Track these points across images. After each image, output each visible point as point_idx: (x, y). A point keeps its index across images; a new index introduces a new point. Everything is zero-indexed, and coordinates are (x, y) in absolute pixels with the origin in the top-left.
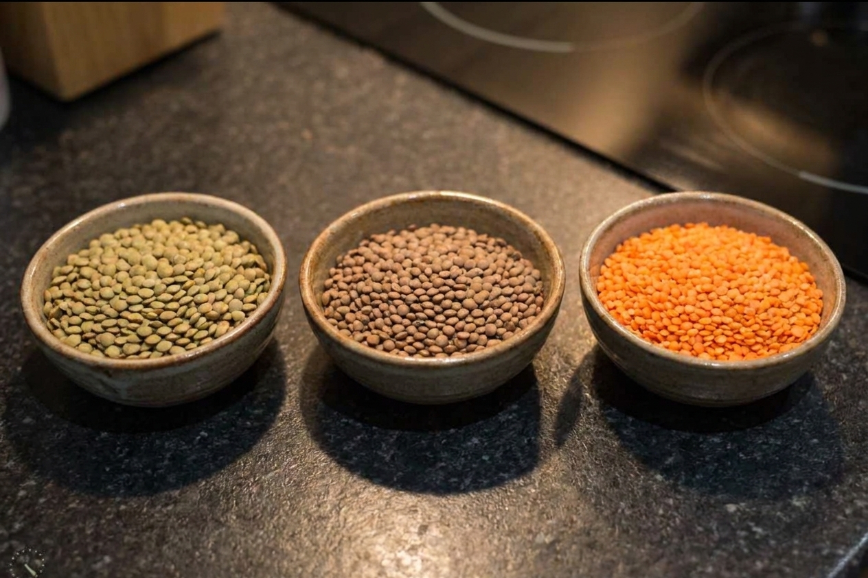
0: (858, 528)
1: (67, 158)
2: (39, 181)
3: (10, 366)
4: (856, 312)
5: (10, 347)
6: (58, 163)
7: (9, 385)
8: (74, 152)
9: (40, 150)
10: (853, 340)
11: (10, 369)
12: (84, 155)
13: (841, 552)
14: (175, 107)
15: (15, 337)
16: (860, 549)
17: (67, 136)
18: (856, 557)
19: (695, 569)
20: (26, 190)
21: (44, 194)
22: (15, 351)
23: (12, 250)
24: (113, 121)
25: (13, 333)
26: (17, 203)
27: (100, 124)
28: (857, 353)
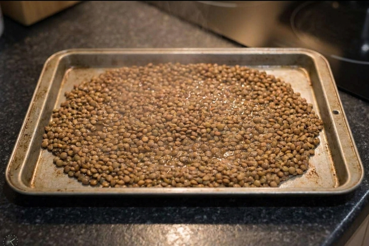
0: (360, 194)
1: (28, 49)
2: (17, 57)
3: (9, 132)
4: (355, 109)
5: (9, 124)
6: (24, 51)
7: (10, 139)
8: (31, 46)
9: (17, 45)
10: (355, 120)
11: (10, 133)
12: (35, 47)
13: (353, 204)
14: (72, 28)
15: (11, 120)
16: (361, 203)
17: (28, 40)
18: (359, 206)
19: (294, 211)
20: (12, 61)
21: (19, 63)
22: (11, 125)
23: (7, 85)
24: (47, 34)
25: (10, 118)
26: (9, 67)
27: (42, 35)
28: (356, 125)
